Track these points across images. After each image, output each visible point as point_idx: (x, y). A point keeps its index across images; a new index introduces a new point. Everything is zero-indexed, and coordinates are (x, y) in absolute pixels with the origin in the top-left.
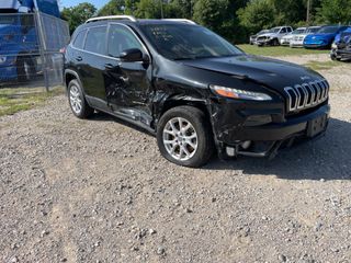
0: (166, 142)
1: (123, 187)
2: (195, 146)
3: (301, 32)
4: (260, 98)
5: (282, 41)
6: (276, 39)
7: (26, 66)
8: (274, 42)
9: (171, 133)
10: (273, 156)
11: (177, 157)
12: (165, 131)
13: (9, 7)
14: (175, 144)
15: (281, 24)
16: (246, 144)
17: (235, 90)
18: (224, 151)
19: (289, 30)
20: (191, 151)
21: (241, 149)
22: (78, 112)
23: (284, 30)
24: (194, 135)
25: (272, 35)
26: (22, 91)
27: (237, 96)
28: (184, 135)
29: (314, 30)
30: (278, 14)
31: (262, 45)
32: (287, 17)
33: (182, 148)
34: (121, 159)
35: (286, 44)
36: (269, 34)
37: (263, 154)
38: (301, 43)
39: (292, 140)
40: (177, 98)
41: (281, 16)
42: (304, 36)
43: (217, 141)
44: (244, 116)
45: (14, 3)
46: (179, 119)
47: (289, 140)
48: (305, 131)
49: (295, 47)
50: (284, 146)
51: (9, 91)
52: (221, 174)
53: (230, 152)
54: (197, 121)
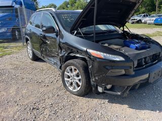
0: (66, 79)
1: (34, 109)
2: (80, 84)
3: (153, 16)
4: (118, 59)
5: (143, 21)
6: (140, 20)
7: (17, 32)
8: (139, 22)
9: (68, 74)
10: (126, 95)
11: (71, 88)
12: (65, 73)
13: (10, 5)
14: (70, 81)
15: (143, 13)
16: (109, 87)
17: (102, 53)
18: (97, 88)
19: (147, 16)
20: (78, 86)
21: (106, 89)
22: (31, 57)
23: (144, 16)
24: (80, 77)
25: (138, 18)
26: (13, 44)
27: (103, 57)
28: (75, 77)
29: (159, 16)
30: (142, 8)
31: (133, 23)
32: (146, 9)
33: (74, 84)
34: (42, 87)
35: (145, 23)
36: (137, 18)
37: (119, 93)
38: (153, 22)
39: (139, 85)
40: (72, 55)
41: (143, 9)
42: (154, 19)
43: (92, 83)
44: (107, 69)
45: (12, 4)
46: (72, 67)
47: (136, 85)
48: (148, 79)
49: (149, 24)
50: (133, 89)
51: (6, 45)
52: (95, 102)
53: (100, 89)
54: (81, 69)
